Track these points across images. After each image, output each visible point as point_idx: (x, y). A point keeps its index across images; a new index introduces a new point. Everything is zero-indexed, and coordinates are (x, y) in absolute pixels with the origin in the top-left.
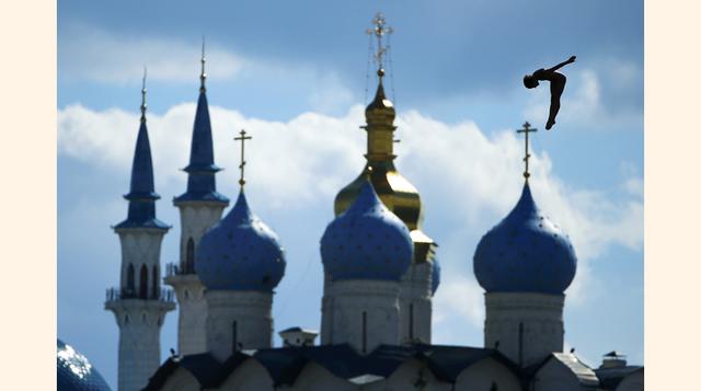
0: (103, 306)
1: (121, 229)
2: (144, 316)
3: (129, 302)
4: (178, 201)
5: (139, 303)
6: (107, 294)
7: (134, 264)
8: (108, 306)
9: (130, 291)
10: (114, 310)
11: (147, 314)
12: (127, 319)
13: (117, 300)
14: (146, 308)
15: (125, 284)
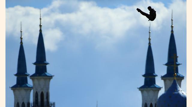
1: (141, 89)
4: (163, 78)
7: (147, 103)
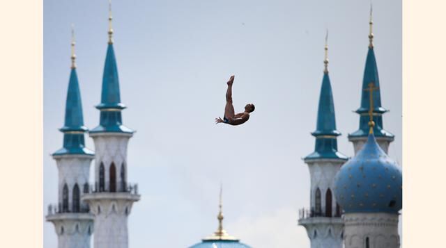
0: (297, 223)
1: (309, 161)
2: (330, 231)
3: (317, 220)
4: (352, 138)
5: (325, 220)
6: (300, 213)
7: (321, 188)
8: (301, 223)
9: (318, 211)
10: (305, 226)
11: (332, 229)
12: (315, 233)
13: (307, 218)
14: (331, 224)
15: (314, 205)
